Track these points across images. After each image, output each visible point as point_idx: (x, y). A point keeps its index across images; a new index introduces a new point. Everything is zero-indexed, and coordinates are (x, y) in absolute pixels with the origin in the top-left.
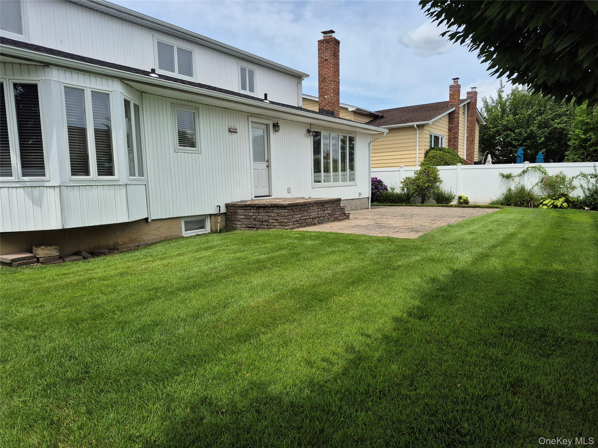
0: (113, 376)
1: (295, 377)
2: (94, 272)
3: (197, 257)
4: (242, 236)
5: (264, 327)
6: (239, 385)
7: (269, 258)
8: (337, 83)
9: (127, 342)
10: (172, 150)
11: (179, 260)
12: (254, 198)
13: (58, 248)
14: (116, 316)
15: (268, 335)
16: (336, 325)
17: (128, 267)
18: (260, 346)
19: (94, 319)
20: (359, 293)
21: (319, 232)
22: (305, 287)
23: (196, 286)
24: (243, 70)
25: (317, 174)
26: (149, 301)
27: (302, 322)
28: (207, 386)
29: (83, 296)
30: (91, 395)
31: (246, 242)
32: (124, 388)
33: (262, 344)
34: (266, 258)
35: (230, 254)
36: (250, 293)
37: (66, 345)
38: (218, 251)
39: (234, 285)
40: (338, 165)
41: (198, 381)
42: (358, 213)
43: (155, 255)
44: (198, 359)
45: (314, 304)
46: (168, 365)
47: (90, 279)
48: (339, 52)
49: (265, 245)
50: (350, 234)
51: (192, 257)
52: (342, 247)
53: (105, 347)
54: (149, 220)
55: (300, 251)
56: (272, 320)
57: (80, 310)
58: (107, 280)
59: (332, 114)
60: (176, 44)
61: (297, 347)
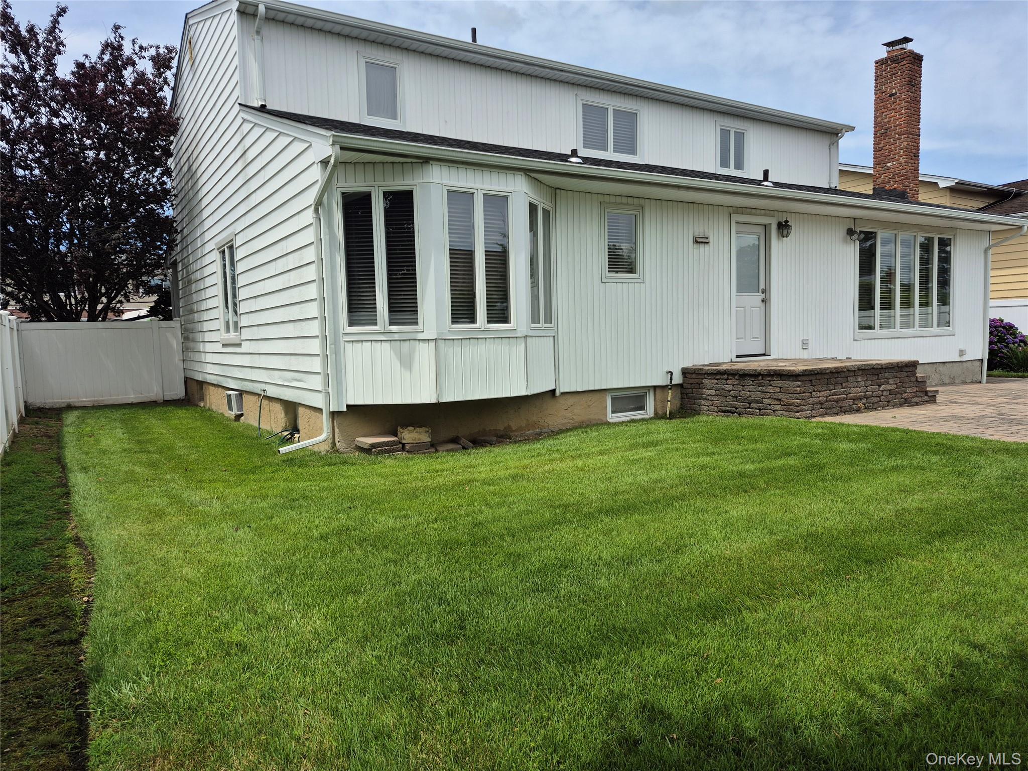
0: (498, 640)
1: (812, 702)
2: (477, 470)
3: (631, 458)
4: (709, 427)
5: (751, 599)
6: (703, 696)
7: (762, 471)
8: (915, 136)
9: (520, 588)
10: (597, 279)
11: (602, 461)
12: (735, 359)
13: (430, 431)
14: (505, 544)
15: (759, 615)
16: (902, 615)
17: (525, 467)
18: (742, 632)
19: (474, 545)
20: (955, 555)
21: (867, 426)
22: (835, 533)
23: (628, 509)
24: (725, 134)
25: (866, 313)
26: (554, 526)
27: (827, 599)
28: (645, 686)
29: (460, 506)
30: (466, 665)
31: (719, 438)
32: (514, 663)
33: (746, 629)
34: (756, 469)
35: (689, 457)
36: (724, 531)
37: (436, 579)
38: (666, 451)
39: (695, 513)
40: (911, 294)
41: (629, 674)
42: (957, 392)
43: (564, 450)
44: (630, 636)
45: (855, 568)
46: (582, 638)
47: (470, 481)
48: (920, 77)
49: (754, 445)
50: (937, 434)
51: (622, 457)
52: (919, 458)
53: (488, 592)
54: (557, 394)
55: (825, 461)
56: (766, 587)
57: (455, 528)
58: (493, 485)
59: (902, 196)
60: (612, 103)
61: (817, 646)
